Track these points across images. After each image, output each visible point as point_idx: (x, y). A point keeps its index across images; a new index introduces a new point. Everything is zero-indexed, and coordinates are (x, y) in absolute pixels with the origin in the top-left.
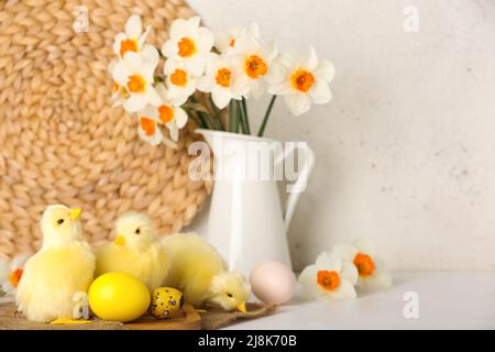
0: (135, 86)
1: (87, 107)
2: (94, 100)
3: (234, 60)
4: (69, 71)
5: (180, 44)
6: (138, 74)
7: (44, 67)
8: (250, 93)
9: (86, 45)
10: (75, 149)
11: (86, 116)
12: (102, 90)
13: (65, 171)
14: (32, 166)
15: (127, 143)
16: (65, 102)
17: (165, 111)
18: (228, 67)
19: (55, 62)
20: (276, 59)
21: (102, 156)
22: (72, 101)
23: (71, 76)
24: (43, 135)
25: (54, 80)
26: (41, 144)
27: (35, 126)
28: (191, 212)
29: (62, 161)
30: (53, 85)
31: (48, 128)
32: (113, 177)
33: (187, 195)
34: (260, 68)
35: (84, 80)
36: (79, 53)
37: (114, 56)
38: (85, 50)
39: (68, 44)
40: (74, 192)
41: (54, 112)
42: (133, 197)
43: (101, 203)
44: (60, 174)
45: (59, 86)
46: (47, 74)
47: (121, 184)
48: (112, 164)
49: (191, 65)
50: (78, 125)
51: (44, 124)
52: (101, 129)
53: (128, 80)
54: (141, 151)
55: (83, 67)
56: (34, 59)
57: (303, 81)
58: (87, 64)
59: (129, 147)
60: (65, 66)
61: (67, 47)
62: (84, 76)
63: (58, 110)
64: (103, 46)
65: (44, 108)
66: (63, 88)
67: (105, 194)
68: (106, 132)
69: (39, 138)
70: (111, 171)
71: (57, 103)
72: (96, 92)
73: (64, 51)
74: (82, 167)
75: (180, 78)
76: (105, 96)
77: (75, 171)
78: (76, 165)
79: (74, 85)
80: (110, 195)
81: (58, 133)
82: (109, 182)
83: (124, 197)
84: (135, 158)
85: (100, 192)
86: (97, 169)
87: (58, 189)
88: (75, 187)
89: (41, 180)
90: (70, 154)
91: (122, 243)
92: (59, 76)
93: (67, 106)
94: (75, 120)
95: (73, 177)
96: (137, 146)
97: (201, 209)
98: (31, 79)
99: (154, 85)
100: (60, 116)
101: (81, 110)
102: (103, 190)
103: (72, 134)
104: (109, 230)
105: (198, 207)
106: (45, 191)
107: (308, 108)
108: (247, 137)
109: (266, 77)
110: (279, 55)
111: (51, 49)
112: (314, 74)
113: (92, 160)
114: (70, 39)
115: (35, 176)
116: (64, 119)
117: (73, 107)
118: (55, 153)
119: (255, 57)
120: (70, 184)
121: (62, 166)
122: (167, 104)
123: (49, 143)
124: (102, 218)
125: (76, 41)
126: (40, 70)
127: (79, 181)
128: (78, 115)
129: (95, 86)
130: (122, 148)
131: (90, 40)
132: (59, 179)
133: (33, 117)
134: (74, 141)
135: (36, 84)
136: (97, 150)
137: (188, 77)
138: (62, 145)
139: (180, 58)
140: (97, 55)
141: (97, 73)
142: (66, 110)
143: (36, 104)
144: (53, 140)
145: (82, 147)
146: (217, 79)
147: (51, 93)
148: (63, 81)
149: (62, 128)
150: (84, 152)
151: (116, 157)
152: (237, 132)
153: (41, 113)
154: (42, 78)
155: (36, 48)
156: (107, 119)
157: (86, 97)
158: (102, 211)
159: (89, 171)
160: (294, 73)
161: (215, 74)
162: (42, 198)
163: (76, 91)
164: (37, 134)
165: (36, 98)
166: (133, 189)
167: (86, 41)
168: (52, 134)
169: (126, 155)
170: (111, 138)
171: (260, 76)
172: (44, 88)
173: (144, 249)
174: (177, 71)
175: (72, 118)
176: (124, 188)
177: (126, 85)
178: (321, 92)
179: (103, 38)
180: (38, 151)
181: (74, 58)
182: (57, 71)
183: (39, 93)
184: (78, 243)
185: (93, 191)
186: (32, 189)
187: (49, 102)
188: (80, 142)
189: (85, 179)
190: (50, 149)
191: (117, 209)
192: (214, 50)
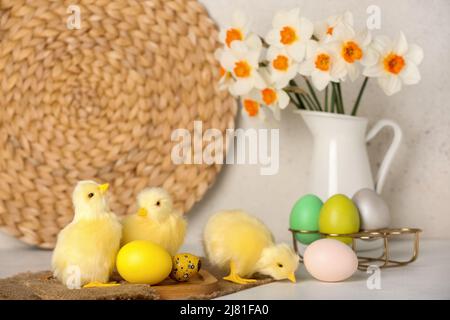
0: (241, 71)
1: (104, 93)
2: (110, 87)
3: (332, 46)
4: (86, 61)
5: (282, 33)
6: (244, 60)
7: (64, 57)
8: (347, 75)
9: (102, 36)
10: (94, 133)
11: (103, 102)
12: (118, 78)
13: (86, 153)
14: (54, 148)
15: (143, 126)
16: (84, 90)
17: (268, 94)
18: (326, 53)
19: (73, 53)
20: (370, 45)
21: (120, 139)
22: (90, 88)
23: (89, 65)
24: (64, 119)
25: (73, 69)
26: (61, 127)
27: (57, 112)
28: (202, 189)
29: (82, 143)
30: (73, 73)
31: (68, 113)
32: (130, 158)
33: (199, 173)
34: (356, 53)
35: (101, 69)
36: (96, 44)
37: (218, 44)
38: (101, 41)
39: (85, 35)
40: (94, 172)
41: (74, 98)
42: (149, 176)
43: (119, 181)
44: (80, 156)
45: (78, 74)
46: (66, 64)
47: (137, 164)
48: (129, 146)
49: (293, 51)
50: (97, 110)
51: (65, 109)
52: (118, 114)
53: (235, 66)
54: (156, 133)
55: (100, 56)
56: (54, 50)
57: (394, 64)
58: (103, 53)
59: (144, 130)
60: (83, 56)
61: (84, 38)
62: (101, 65)
63: (78, 97)
64: (118, 37)
65: (65, 95)
66: (81, 77)
67: (123, 174)
68: (122, 116)
69: (60, 123)
70: (128, 153)
71: (76, 91)
72: (112, 79)
73: (82, 42)
74: (101, 149)
75: (282, 63)
76: (121, 83)
77: (94, 153)
78: (95, 147)
79: (92, 73)
80: (128, 174)
81: (78, 117)
82: (126, 163)
83: (140, 176)
84: (149, 140)
85: (118, 172)
86: (114, 151)
87: (79, 169)
88: (95, 168)
89: (63, 162)
90: (90, 137)
91: (144, 214)
92: (78, 66)
93: (86, 93)
94: (94, 106)
95: (93, 158)
96: (152, 128)
97: (211, 185)
98: (51, 68)
99: (258, 71)
100: (79, 102)
101: (98, 97)
102: (122, 169)
103: (91, 118)
104: (127, 207)
105: (209, 184)
106: (67, 171)
107: (399, 89)
108: (341, 116)
109: (361, 61)
110: (372, 41)
111: (70, 40)
112: (404, 58)
113: (110, 142)
114: (88, 31)
115: (57, 157)
116: (83, 104)
117: (91, 93)
118: (76, 136)
119: (352, 43)
120: (90, 164)
121: (83, 149)
122: (270, 88)
123: (70, 127)
124: (120, 195)
125: (93, 33)
126: (60, 60)
127: (99, 162)
128: (97, 101)
129: (111, 74)
130: (138, 131)
131: (105, 32)
132: (80, 160)
133: (55, 103)
134: (93, 125)
135: (56, 73)
136: (115, 133)
137: (289, 62)
138: (82, 129)
139: (282, 45)
140: (113, 46)
141: (113, 62)
142: (84, 96)
143: (57, 91)
144: (74, 124)
145: (100, 131)
146: (316, 63)
147: (71, 81)
148: (81, 70)
149: (82, 113)
150: (102, 135)
151: (133, 139)
152: (332, 111)
153: (61, 100)
154: (62, 67)
155: (55, 39)
156: (123, 104)
157: (103, 85)
158: (120, 190)
159: (107, 152)
160: (386, 56)
161: (315, 59)
162: (64, 177)
163: (93, 79)
164: (59, 119)
165: (57, 86)
166: (149, 168)
167: (102, 33)
168: (73, 119)
169: (141, 137)
170: (127, 121)
171: (356, 61)
172: (64, 77)
173: (163, 219)
174: (280, 57)
175: (91, 103)
176: (140, 167)
177: (232, 71)
178: (411, 74)
179: (118, 30)
180: (60, 135)
181: (91, 49)
182: (76, 60)
183: (59, 81)
184: (107, 215)
185: (111, 171)
186: (55, 169)
187: (69, 90)
188: (98, 126)
189: (104, 160)
190: (71, 133)
191: (134, 187)
192: (314, 38)
